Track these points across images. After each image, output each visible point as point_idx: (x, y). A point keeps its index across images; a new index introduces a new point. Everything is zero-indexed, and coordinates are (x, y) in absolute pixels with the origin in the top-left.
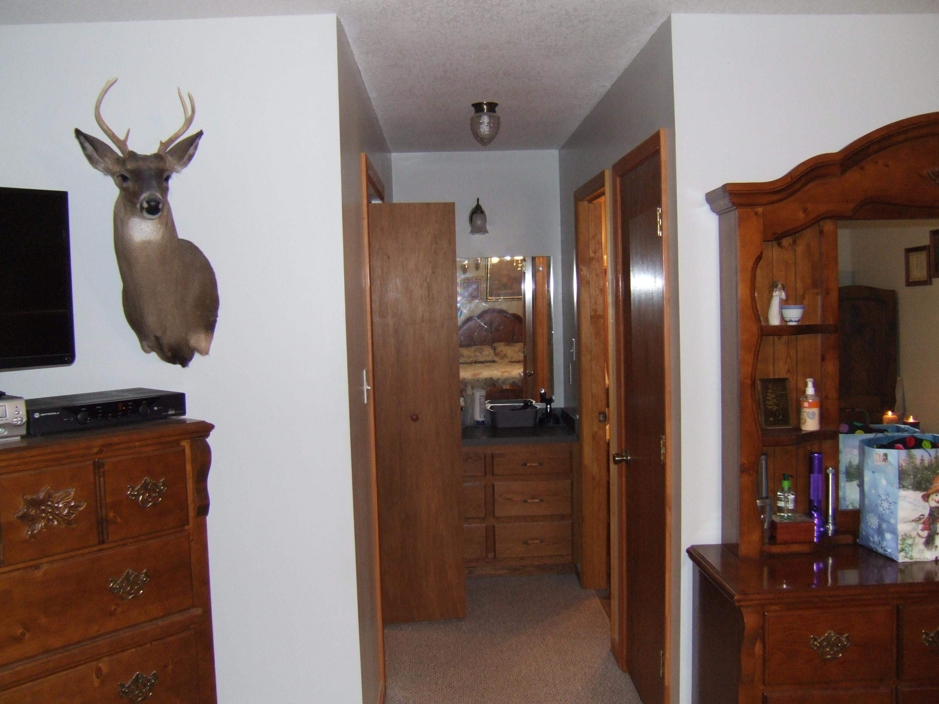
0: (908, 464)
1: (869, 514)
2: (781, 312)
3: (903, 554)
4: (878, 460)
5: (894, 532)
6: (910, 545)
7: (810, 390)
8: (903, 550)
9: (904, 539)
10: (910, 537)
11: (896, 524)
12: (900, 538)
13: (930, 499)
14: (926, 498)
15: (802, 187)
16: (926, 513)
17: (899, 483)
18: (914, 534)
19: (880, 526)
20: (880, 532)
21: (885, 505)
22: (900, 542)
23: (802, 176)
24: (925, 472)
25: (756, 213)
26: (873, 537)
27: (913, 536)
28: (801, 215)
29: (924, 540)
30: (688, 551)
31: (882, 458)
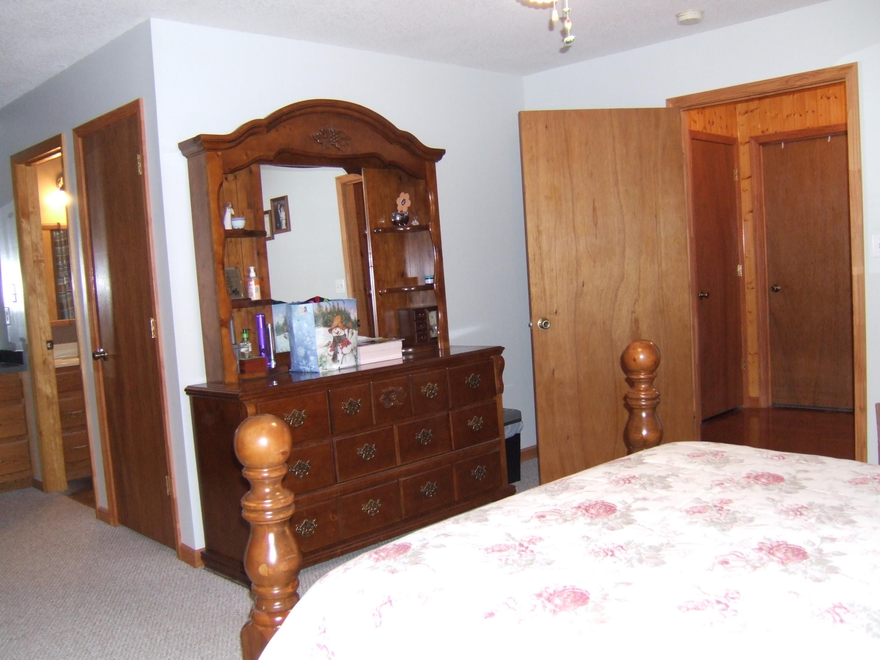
0: (319, 311)
1: (298, 347)
2: (232, 224)
3: (321, 367)
4: (301, 311)
5: (315, 355)
6: (325, 362)
7: (253, 274)
8: (321, 365)
9: (321, 358)
10: (324, 356)
11: (316, 350)
12: (319, 357)
13: (333, 331)
14: (330, 331)
15: (245, 140)
16: (332, 340)
17: (315, 323)
18: (326, 354)
19: (306, 354)
20: (306, 357)
21: (308, 339)
22: (319, 360)
23: (245, 133)
24: (328, 316)
25: (218, 155)
26: (302, 362)
27: (326, 356)
28: (245, 157)
29: (332, 357)
30: (186, 390)
31: (303, 310)
